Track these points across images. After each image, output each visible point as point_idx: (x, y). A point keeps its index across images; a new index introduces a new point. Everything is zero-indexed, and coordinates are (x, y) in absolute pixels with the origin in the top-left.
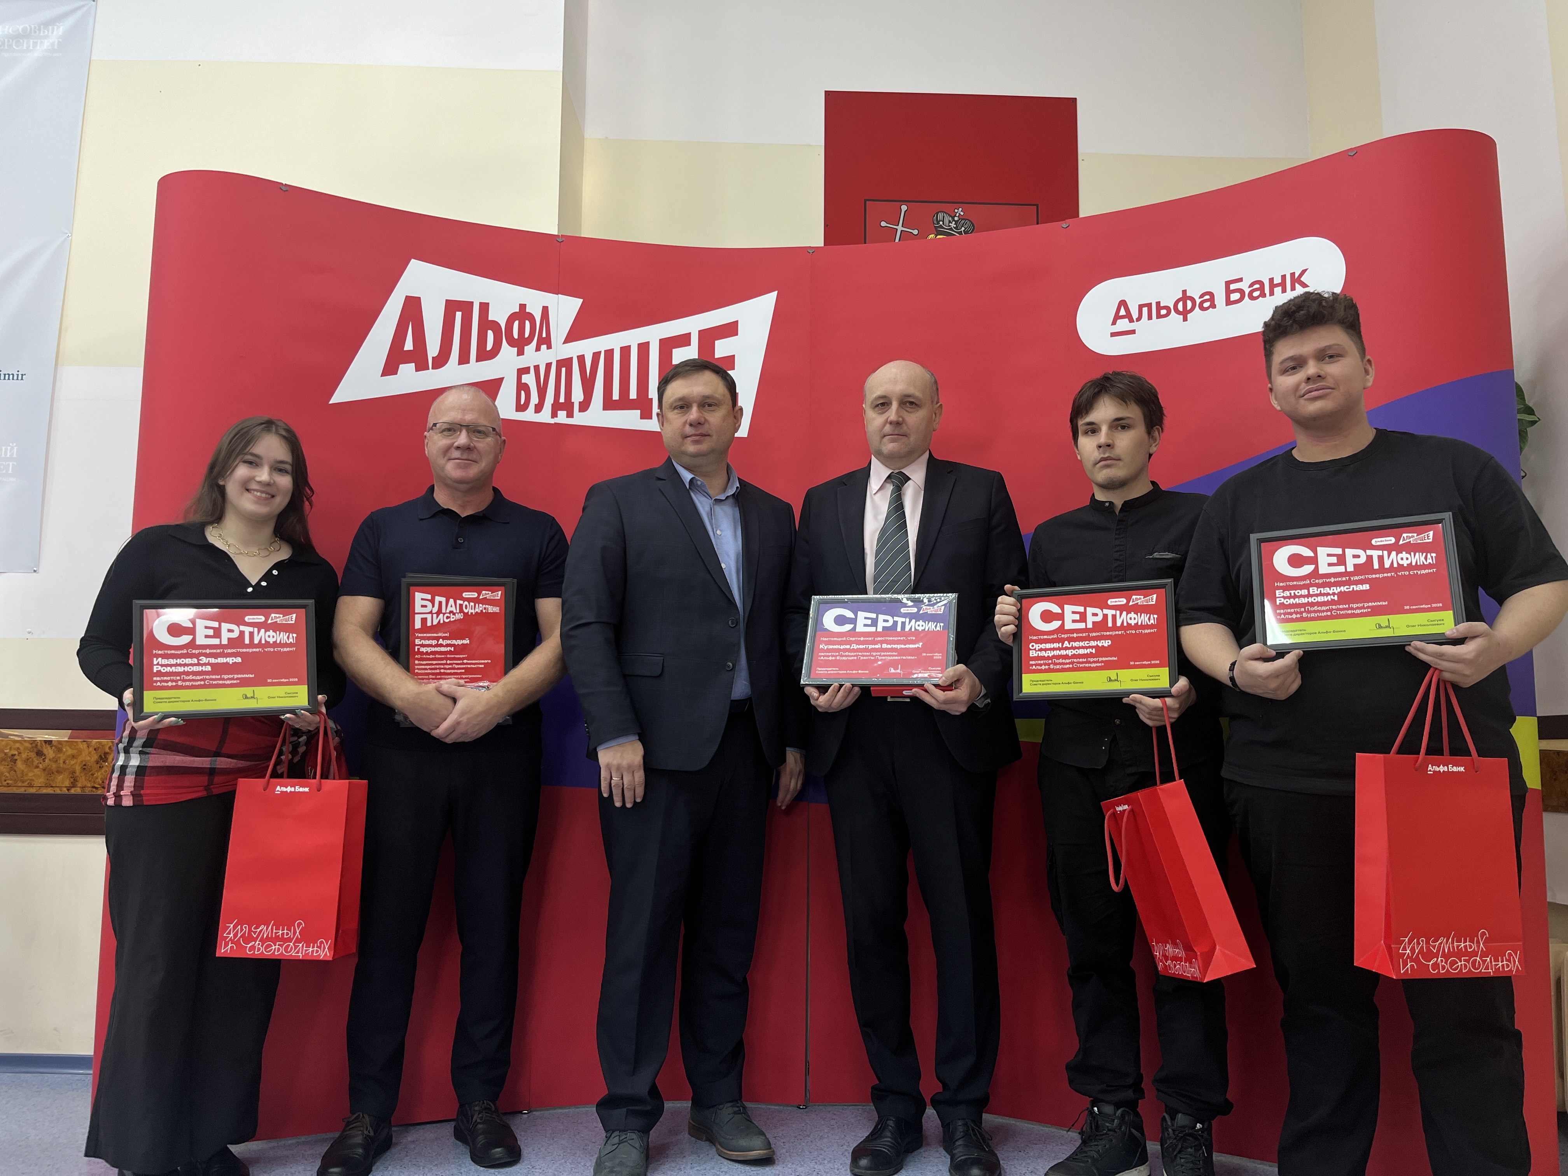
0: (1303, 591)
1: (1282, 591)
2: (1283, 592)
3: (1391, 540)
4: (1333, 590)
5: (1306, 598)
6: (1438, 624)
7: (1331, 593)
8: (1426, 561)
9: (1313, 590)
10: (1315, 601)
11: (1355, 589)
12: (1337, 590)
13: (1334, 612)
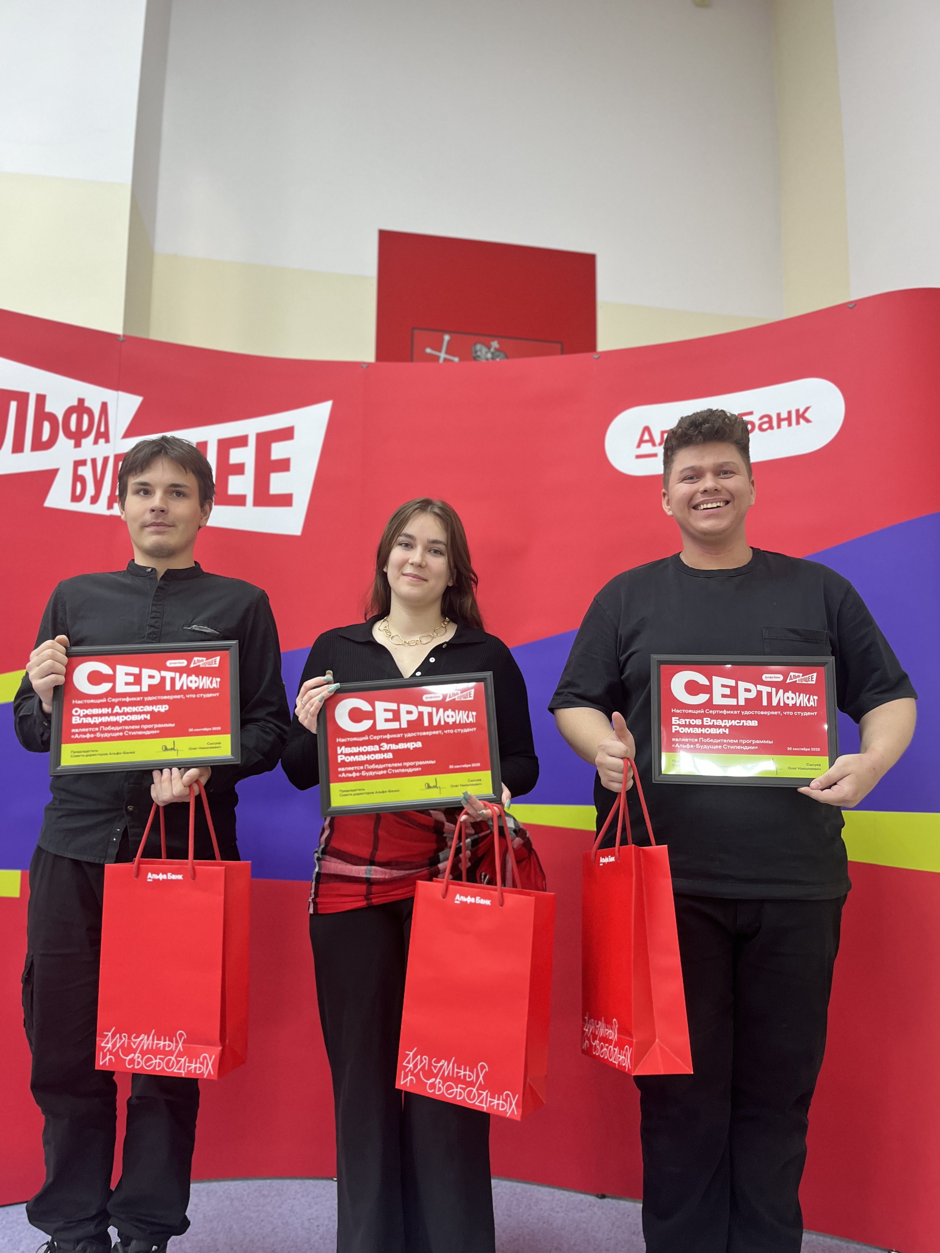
0: (697, 720)
1: (677, 718)
2: (679, 720)
3: (779, 678)
4: (725, 723)
5: (700, 729)
6: (815, 769)
7: (723, 726)
8: (809, 704)
9: (707, 721)
10: (708, 733)
11: (745, 725)
12: (729, 723)
13: (725, 747)
